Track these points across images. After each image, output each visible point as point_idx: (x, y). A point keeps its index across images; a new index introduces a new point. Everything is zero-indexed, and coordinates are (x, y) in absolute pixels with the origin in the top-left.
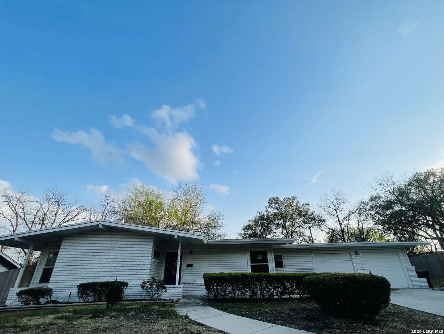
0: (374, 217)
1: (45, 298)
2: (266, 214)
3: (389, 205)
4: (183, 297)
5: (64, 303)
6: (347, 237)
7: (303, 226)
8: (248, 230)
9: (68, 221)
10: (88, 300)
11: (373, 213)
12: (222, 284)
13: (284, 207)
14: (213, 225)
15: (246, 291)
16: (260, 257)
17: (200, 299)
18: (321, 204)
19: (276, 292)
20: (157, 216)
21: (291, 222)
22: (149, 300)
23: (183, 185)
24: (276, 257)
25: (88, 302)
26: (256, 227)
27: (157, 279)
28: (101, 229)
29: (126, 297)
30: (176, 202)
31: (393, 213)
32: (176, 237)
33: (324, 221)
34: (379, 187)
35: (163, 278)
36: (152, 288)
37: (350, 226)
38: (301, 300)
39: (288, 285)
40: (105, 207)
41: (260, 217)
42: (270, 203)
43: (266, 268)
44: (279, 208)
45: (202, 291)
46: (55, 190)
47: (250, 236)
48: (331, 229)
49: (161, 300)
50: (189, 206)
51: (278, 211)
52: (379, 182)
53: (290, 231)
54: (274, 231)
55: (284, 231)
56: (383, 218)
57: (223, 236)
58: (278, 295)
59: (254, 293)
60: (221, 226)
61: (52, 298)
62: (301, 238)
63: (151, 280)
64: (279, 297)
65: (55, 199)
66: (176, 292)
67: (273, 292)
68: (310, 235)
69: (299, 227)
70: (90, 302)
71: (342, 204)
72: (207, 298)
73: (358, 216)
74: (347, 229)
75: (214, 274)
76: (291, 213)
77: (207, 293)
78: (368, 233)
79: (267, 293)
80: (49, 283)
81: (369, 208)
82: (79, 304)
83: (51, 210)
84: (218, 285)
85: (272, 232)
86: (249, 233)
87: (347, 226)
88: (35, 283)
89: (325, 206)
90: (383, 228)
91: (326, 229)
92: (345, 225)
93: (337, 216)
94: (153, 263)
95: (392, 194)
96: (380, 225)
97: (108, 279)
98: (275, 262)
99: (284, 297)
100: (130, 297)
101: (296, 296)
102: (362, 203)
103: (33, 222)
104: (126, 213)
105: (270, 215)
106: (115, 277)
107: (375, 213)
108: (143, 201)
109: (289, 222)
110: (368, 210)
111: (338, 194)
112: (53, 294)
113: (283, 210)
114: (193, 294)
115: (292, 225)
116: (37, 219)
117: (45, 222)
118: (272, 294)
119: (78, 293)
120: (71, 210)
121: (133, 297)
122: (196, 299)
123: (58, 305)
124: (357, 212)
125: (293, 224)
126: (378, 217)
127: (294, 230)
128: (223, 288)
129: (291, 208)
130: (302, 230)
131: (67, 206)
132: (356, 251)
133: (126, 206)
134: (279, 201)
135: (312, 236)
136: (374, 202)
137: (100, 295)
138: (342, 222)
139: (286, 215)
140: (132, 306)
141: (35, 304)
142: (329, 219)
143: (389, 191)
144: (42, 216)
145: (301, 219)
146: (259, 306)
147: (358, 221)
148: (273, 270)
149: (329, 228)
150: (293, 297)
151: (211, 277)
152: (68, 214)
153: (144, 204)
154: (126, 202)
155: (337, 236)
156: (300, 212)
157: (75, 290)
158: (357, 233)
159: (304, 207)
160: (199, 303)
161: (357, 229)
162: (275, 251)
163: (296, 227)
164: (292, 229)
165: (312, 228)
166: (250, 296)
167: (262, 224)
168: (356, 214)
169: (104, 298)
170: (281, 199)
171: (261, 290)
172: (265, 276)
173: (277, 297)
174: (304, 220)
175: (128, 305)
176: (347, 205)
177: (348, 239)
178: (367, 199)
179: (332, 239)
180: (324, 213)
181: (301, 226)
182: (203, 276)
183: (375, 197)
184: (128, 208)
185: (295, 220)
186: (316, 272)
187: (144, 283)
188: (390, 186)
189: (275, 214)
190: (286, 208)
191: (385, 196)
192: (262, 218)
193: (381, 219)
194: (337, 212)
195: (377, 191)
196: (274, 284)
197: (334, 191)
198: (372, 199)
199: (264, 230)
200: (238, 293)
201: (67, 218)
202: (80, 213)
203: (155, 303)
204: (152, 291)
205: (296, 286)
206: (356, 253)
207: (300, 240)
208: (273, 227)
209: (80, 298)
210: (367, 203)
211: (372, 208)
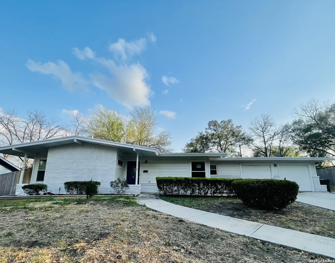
0: (294, 138)
1: (43, 191)
2: (205, 134)
3: (309, 128)
4: (141, 193)
5: (57, 195)
6: (269, 153)
7: (234, 144)
8: (190, 147)
9: (50, 137)
10: (73, 193)
11: (293, 134)
12: (170, 184)
13: (220, 129)
14: (163, 142)
15: (188, 190)
16: (199, 167)
17: (153, 195)
18: (252, 127)
19: (210, 191)
20: (119, 134)
21: (225, 141)
22: (117, 195)
23: (138, 110)
24: (211, 167)
25: (73, 194)
26: (196, 145)
27: (122, 180)
28: (75, 143)
29: (99, 192)
30: (133, 123)
31: (310, 135)
32: (134, 150)
33: (252, 140)
34: (303, 113)
35: (126, 179)
36: (118, 186)
37: (273, 145)
38: (228, 197)
39: (219, 187)
40: (77, 126)
41: (201, 137)
42: (209, 125)
43: (203, 175)
44: (216, 130)
45: (155, 189)
46: (35, 112)
47: (192, 151)
48: (257, 147)
49: (125, 194)
50: (143, 127)
51: (215, 132)
52: (304, 109)
53: (224, 148)
54: (211, 148)
55: (219, 148)
56: (301, 139)
57: (171, 151)
58: (211, 194)
59: (193, 191)
60: (169, 143)
61: (47, 191)
62: (232, 154)
63: (117, 181)
64: (212, 195)
65: (37, 120)
66: (136, 189)
67: (208, 191)
68: (240, 151)
69: (231, 145)
70: (74, 195)
71: (269, 127)
72: (158, 194)
73: (281, 137)
74: (270, 147)
75: (164, 177)
76: (226, 133)
77: (159, 191)
78: (286, 151)
79: (203, 192)
80: (44, 181)
81: (291, 131)
82: (67, 195)
83: (35, 129)
84: (166, 186)
85: (209, 148)
86: (191, 149)
87: (270, 145)
88: (34, 181)
89: (254, 128)
90: (300, 147)
91: (253, 147)
92: (269, 144)
93: (264, 137)
94: (118, 169)
95: (313, 119)
96: (297, 144)
97: (85, 179)
98: (210, 170)
99: (215, 195)
100: (103, 192)
101: (225, 195)
102: (286, 126)
103: (24, 137)
104: (94, 131)
105: (209, 135)
106: (91, 178)
107: (296, 135)
108: (106, 122)
109: (224, 141)
110: (290, 132)
111: (266, 119)
112: (47, 189)
113: (219, 131)
114: (149, 191)
115: (225, 144)
116: (26, 135)
117: (33, 138)
118: (207, 193)
119: (66, 188)
120: (51, 129)
121: (105, 192)
122: (150, 194)
123: (52, 196)
124: (281, 133)
125: (227, 143)
126: (297, 138)
127: (227, 147)
128: (170, 187)
129: (226, 129)
130: (233, 147)
131: (47, 125)
132: (275, 164)
133: (94, 126)
134: (217, 124)
135: (241, 153)
136: (297, 126)
137: (81, 190)
138: (267, 142)
139: (222, 135)
140: (105, 198)
141: (36, 195)
142: (257, 139)
143: (311, 116)
144: (29, 133)
145: (234, 139)
146: (197, 200)
147: (280, 141)
148: (208, 175)
149: (255, 146)
150: (223, 195)
151: (162, 179)
152: (49, 132)
153: (108, 125)
154: (93, 123)
155: (261, 152)
156: (234, 133)
157: (63, 186)
158: (278, 150)
159: (237, 129)
160: (153, 197)
161: (278, 148)
162: (211, 162)
163: (229, 145)
164: (225, 147)
165: (241, 146)
166: (190, 193)
167: (202, 142)
168: (279, 135)
169: (84, 193)
170: (219, 122)
171: (198, 189)
172: (203, 179)
173: (210, 195)
174: (236, 139)
175: (102, 197)
176: (273, 128)
177: (269, 156)
178: (290, 124)
179: (257, 155)
180: (253, 134)
181: (233, 145)
182: (156, 179)
183: (297, 121)
184: (95, 127)
185: (228, 139)
186: (242, 178)
187: (112, 182)
188: (312, 112)
189: (213, 135)
190: (222, 130)
191: (306, 120)
192: (202, 137)
193: (299, 140)
194: (263, 134)
195: (300, 116)
196: (209, 186)
197: (264, 116)
198: (295, 123)
199: (203, 147)
200: (182, 192)
201: (49, 135)
202: (58, 131)
203: (121, 196)
204: (118, 188)
205: (225, 188)
206: (275, 165)
207: (231, 155)
208: (210, 144)
209: (67, 191)
210: (290, 126)
211: (294, 131)
